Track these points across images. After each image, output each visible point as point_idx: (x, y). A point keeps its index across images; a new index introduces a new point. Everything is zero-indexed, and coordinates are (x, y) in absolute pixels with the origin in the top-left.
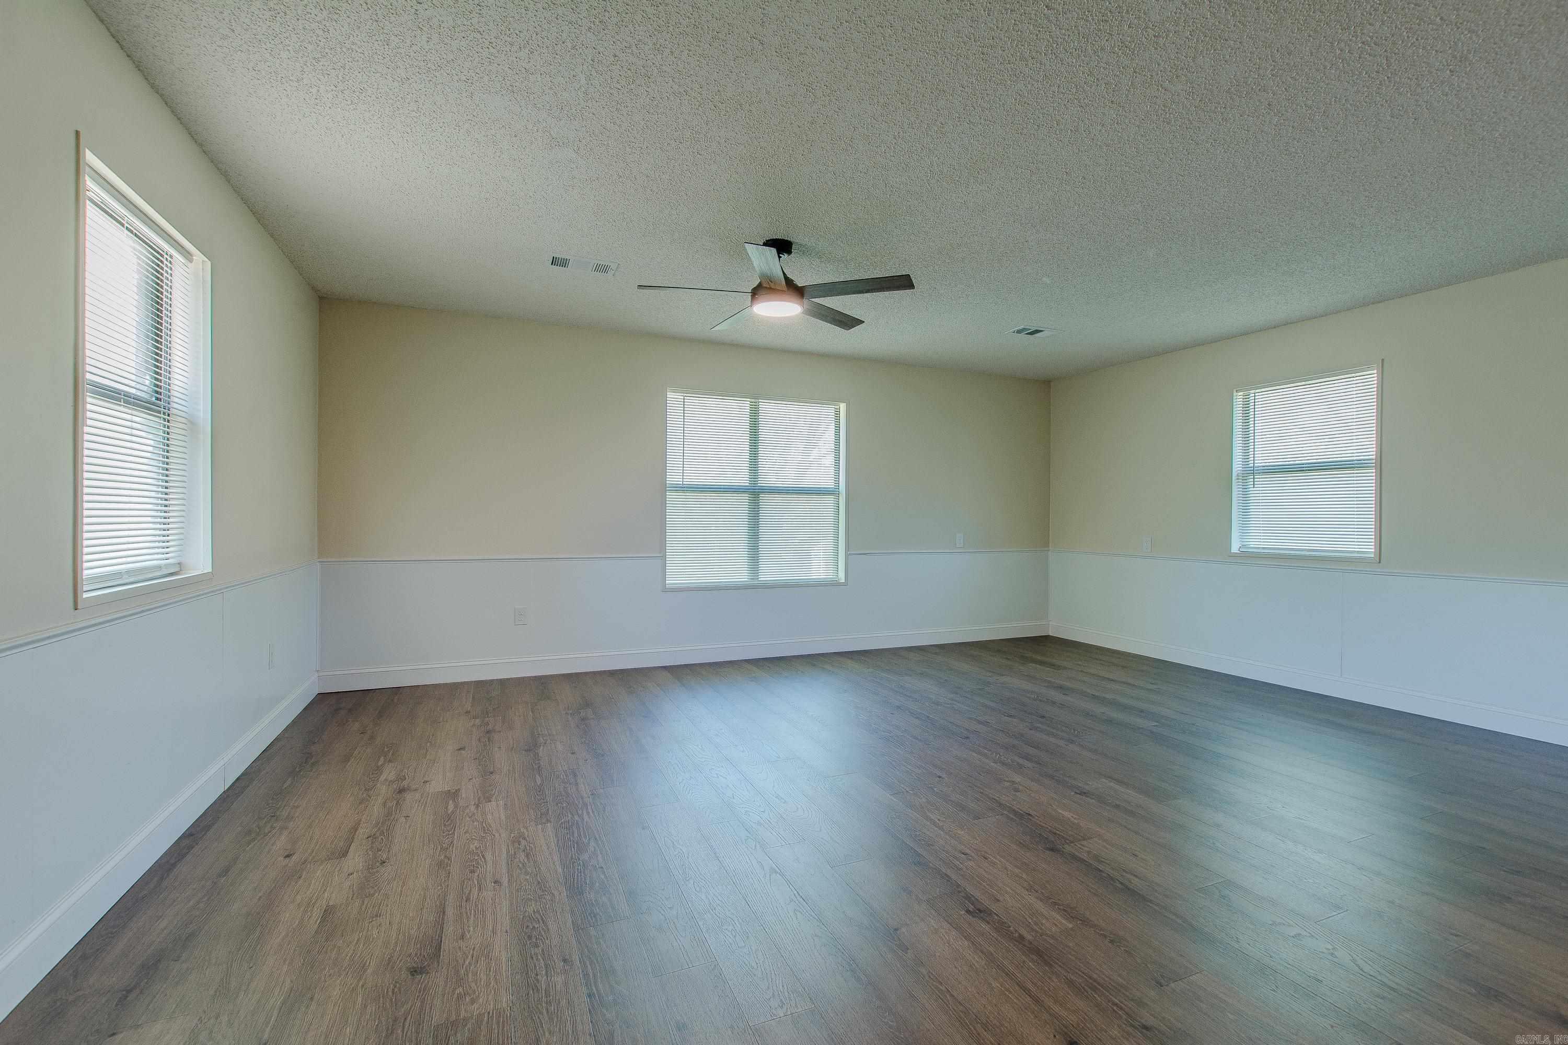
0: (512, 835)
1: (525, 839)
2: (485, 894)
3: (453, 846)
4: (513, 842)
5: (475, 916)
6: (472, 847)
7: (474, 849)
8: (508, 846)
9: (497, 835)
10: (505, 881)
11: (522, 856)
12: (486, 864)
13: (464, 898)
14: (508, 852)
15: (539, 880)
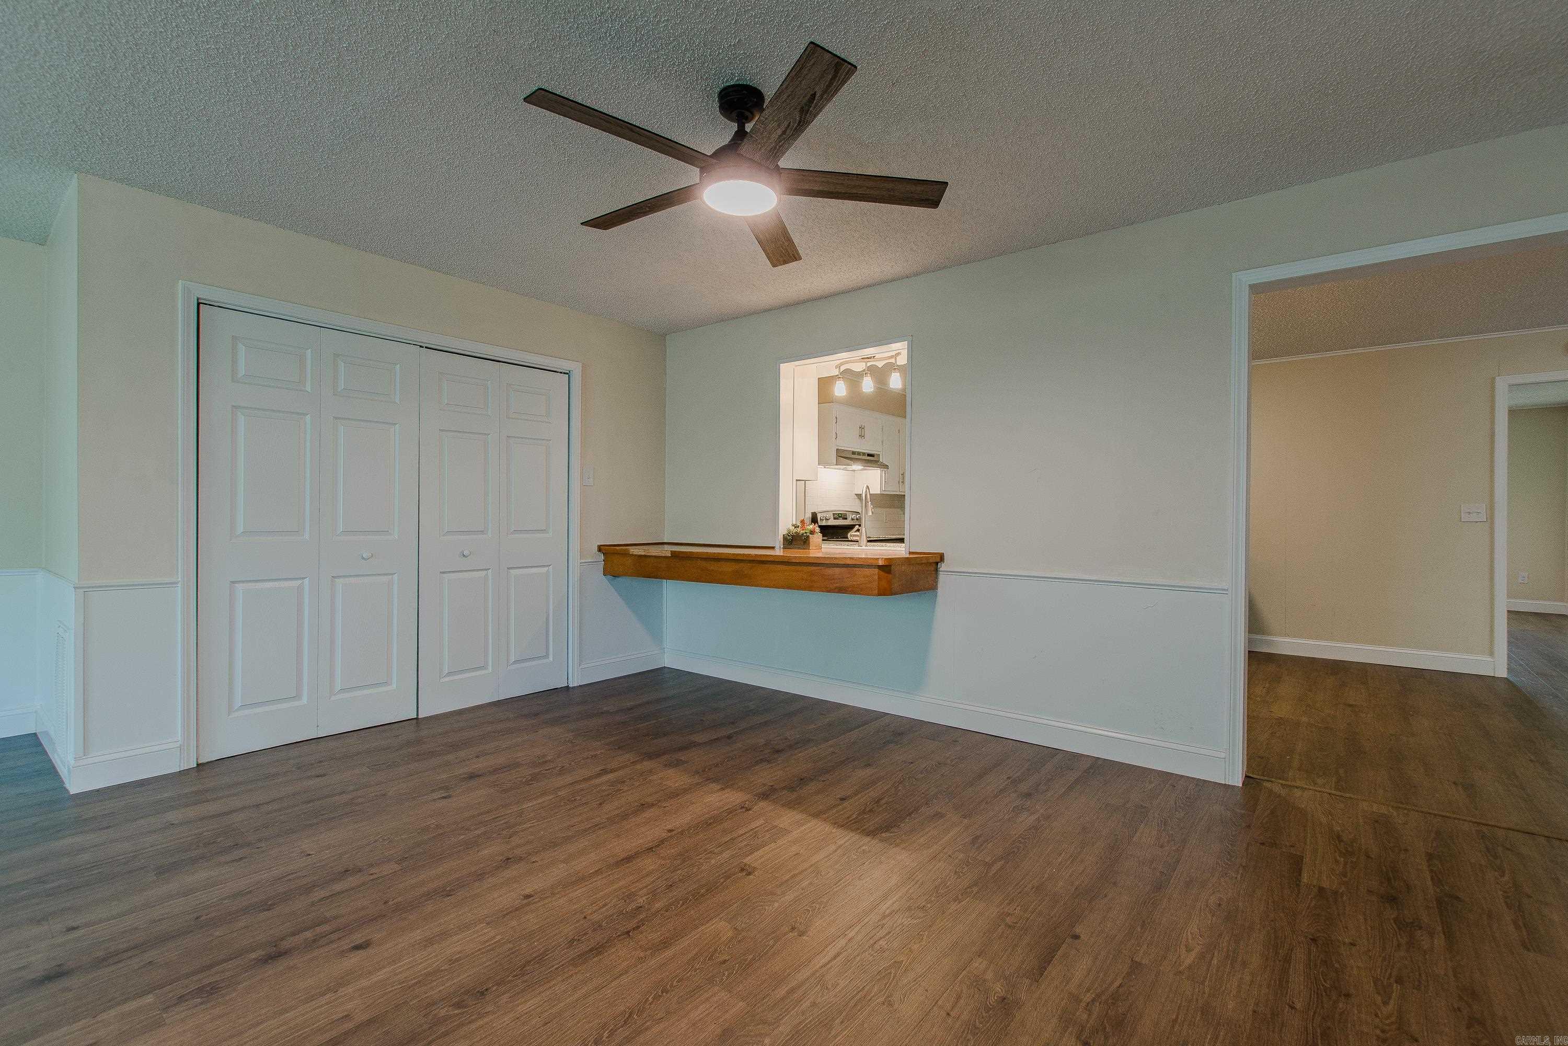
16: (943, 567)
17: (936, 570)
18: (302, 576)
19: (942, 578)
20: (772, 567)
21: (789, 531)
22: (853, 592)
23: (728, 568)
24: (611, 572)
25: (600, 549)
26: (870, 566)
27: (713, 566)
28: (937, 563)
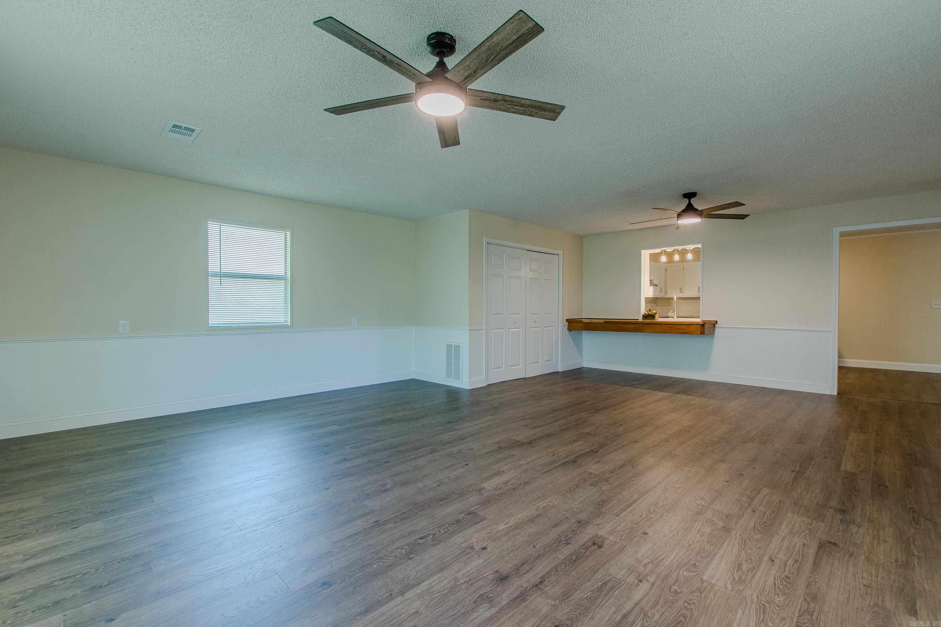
0: (741, 588)
1: (734, 578)
2: (784, 558)
3: (800, 610)
4: (744, 581)
5: (794, 550)
6: (782, 598)
7: (781, 595)
8: (751, 581)
9: (755, 597)
10: (766, 558)
11: (745, 567)
12: (775, 576)
13: (799, 563)
14: (752, 578)
15: (743, 546)
16: (717, 326)
17: (714, 327)
18: (502, 328)
19: (716, 329)
20: (654, 326)
21: (645, 314)
22: (689, 334)
23: (632, 326)
24: (570, 329)
25: (567, 320)
26: (696, 325)
27: (625, 326)
28: (715, 324)
